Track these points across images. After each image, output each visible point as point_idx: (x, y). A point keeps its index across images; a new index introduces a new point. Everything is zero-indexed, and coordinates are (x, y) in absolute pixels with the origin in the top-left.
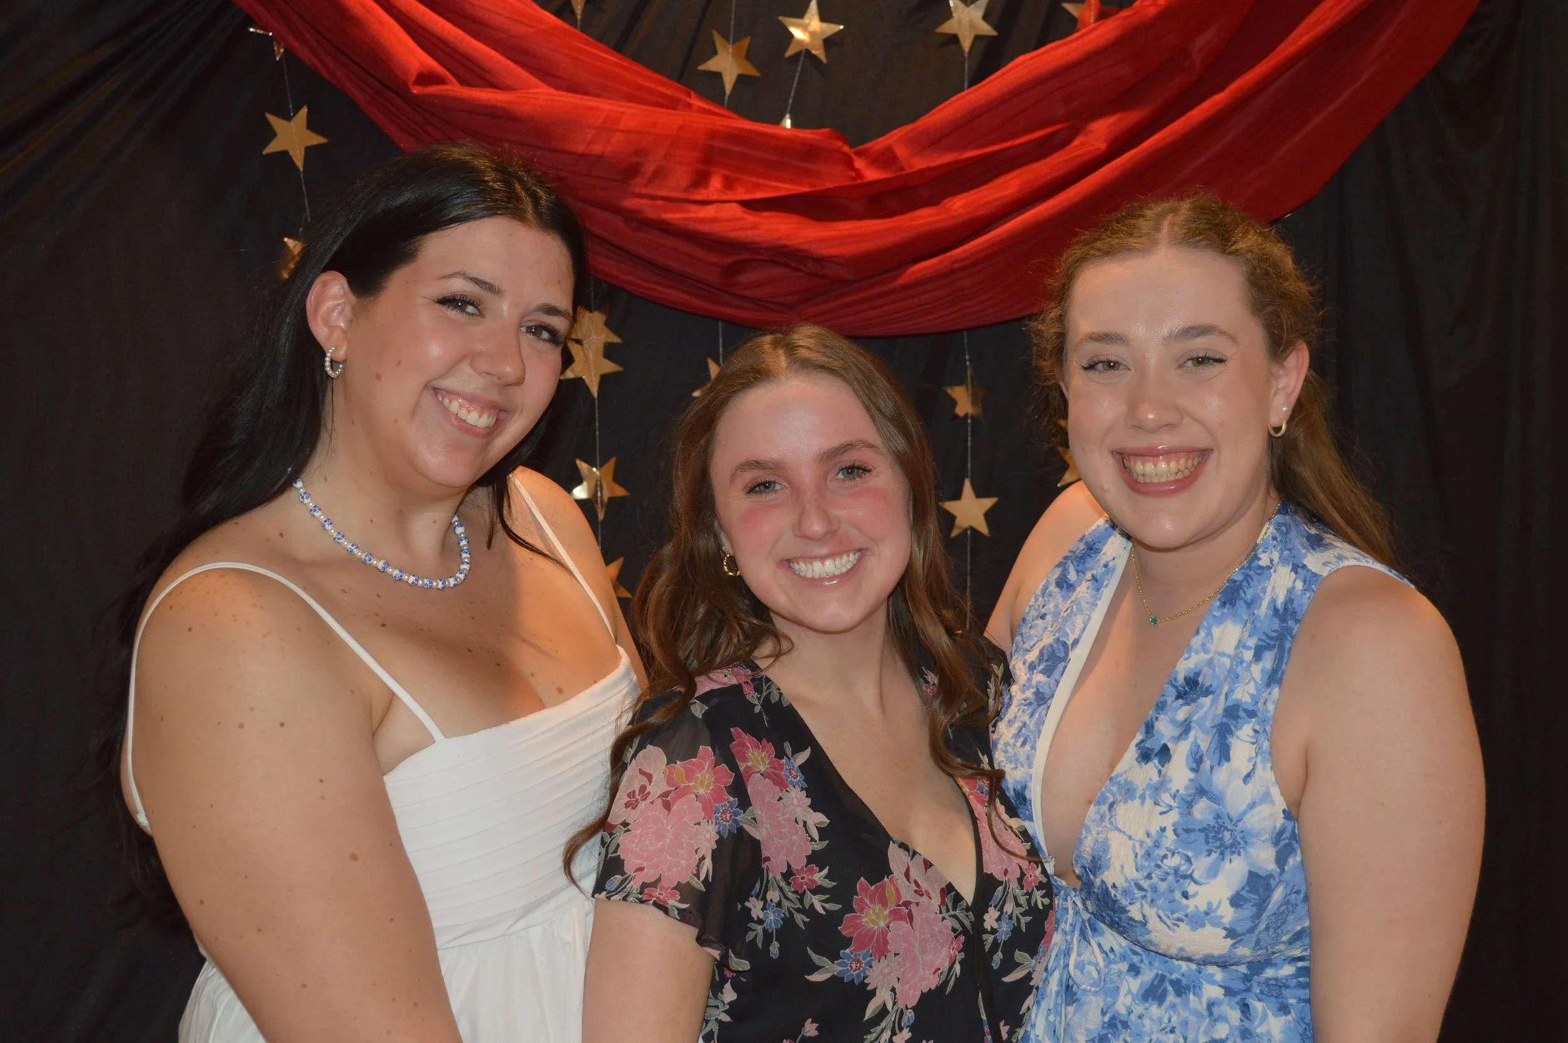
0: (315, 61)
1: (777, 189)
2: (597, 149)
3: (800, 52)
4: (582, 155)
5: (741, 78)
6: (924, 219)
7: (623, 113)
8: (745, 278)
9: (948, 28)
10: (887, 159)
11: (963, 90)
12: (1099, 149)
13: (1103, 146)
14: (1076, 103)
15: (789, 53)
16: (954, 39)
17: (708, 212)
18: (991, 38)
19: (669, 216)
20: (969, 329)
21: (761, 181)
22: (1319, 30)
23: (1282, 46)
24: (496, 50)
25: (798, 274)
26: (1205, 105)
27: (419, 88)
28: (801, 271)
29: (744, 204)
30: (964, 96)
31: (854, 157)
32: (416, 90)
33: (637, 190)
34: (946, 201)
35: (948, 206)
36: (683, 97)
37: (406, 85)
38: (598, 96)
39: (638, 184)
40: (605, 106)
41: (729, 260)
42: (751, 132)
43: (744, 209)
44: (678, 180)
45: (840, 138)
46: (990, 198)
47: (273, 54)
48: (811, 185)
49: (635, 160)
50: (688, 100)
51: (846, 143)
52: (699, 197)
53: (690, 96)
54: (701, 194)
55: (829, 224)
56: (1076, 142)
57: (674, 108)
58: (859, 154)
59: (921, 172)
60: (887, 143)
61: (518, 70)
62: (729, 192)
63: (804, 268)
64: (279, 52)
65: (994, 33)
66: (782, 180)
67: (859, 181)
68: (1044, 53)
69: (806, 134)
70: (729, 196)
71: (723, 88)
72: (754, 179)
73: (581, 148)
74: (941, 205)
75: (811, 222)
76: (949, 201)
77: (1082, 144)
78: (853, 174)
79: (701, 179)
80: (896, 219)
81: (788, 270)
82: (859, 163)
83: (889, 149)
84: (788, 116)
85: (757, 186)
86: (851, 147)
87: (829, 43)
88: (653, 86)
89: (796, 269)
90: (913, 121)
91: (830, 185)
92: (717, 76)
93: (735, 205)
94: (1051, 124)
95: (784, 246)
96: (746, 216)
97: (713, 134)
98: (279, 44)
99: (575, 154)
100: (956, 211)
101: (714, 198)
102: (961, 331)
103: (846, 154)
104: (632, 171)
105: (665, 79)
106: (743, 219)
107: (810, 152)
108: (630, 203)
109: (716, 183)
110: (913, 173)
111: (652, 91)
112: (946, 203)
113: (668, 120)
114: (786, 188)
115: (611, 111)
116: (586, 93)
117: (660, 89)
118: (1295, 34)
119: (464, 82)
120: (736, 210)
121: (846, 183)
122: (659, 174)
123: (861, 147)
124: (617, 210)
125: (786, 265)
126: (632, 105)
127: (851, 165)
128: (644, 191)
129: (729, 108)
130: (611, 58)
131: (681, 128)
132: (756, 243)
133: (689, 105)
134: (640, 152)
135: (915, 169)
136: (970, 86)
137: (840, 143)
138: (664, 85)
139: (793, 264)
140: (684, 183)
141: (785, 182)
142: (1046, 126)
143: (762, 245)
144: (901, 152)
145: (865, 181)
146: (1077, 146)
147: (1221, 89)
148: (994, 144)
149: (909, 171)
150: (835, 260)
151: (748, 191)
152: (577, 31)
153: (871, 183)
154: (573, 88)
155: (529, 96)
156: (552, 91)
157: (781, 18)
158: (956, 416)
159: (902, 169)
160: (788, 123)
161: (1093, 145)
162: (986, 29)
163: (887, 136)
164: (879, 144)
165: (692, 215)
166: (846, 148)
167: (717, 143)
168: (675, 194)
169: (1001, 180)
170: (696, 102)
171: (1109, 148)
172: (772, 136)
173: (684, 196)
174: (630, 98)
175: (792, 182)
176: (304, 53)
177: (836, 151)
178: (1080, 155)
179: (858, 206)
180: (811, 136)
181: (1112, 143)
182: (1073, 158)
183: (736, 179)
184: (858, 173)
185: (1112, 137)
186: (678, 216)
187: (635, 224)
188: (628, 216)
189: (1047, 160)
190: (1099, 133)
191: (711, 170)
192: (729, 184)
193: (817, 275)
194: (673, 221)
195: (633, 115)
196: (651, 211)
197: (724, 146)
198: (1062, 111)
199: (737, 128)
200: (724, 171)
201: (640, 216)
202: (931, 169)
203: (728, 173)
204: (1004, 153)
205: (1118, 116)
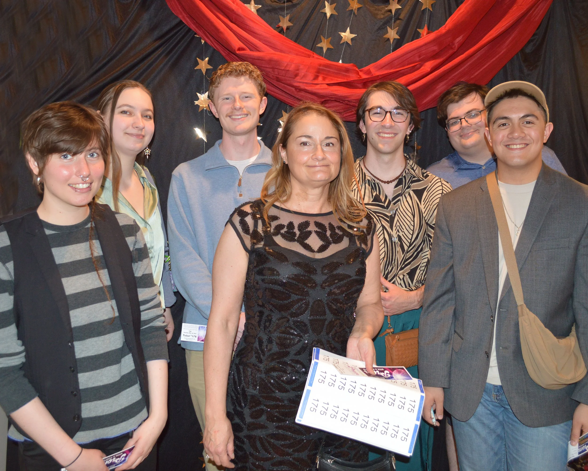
0: (212, 44)
1: (337, 80)
2: (288, 68)
3: (344, 42)
4: (283, 70)
5: (328, 49)
7: (295, 58)
8: (328, 105)
9: (386, 36)
10: (368, 72)
11: (390, 53)
13: (429, 70)
14: (422, 57)
15: (341, 42)
16: (388, 39)
17: (318, 87)
18: (398, 39)
19: (306, 88)
21: (333, 78)
22: (491, 37)
23: (481, 41)
24: (260, 41)
25: (342, 104)
26: (458, 58)
27: (239, 51)
28: (343, 103)
29: (328, 84)
30: (390, 55)
31: (359, 72)
32: (238, 52)
33: (298, 80)
37: (235, 50)
38: (288, 54)
39: (298, 79)
40: (289, 56)
41: (323, 100)
42: (330, 64)
43: (328, 86)
44: (310, 78)
45: (355, 66)
47: (201, 42)
48: (347, 79)
49: (297, 72)
51: (357, 67)
53: (314, 54)
54: (316, 82)
55: (352, 89)
56: (421, 68)
57: (309, 58)
58: (361, 71)
59: (378, 76)
60: (368, 68)
61: (266, 46)
64: (203, 42)
65: (398, 37)
66: (339, 78)
67: (360, 79)
68: (413, 43)
69: (346, 65)
70: (324, 82)
71: (323, 52)
72: (331, 78)
73: (283, 68)
77: (423, 69)
78: (359, 76)
79: (316, 77)
82: (361, 73)
83: (369, 69)
84: (341, 60)
85: (332, 80)
86: (359, 69)
87: (352, 39)
88: (303, 51)
90: (376, 62)
91: (352, 80)
92: (321, 48)
94: (415, 62)
97: (320, 65)
98: (203, 40)
101: (320, 83)
103: (357, 71)
104: (296, 75)
105: (306, 49)
106: (328, 89)
107: (347, 70)
108: (295, 84)
109: (320, 78)
110: (375, 76)
111: (303, 53)
113: (308, 61)
114: (340, 80)
115: (292, 58)
116: (284, 53)
118: (484, 39)
119: (251, 50)
120: (326, 86)
121: (357, 79)
122: (304, 76)
123: (361, 69)
124: (293, 86)
125: (339, 102)
126: (297, 56)
127: (358, 74)
128: (300, 81)
129: (325, 58)
130: (293, 44)
131: (311, 63)
132: (331, 96)
133: (313, 57)
134: (298, 70)
136: (393, 52)
137: (355, 68)
138: (306, 51)
140: (312, 78)
142: (413, 63)
143: (333, 96)
144: (372, 70)
145: (362, 78)
147: (463, 54)
148: (398, 68)
149: (374, 75)
151: (329, 81)
152: (284, 37)
153: (364, 79)
154: (281, 51)
155: (269, 54)
156: (275, 52)
157: (339, 33)
159: (372, 75)
160: (340, 62)
161: (426, 69)
162: (397, 37)
163: (369, 66)
164: (366, 68)
165: (314, 88)
166: (357, 69)
167: (321, 68)
168: (308, 82)
169: (401, 78)
170: (316, 56)
171: (430, 70)
172: (336, 66)
173: (311, 82)
174: (297, 54)
175: (341, 78)
176: (209, 42)
177: (354, 70)
178: (422, 72)
179: (360, 86)
180: (347, 66)
181: (432, 69)
182: (420, 73)
183: (326, 77)
184: (360, 76)
185: (432, 67)
186: (310, 88)
187: (298, 90)
188: (296, 88)
189: (413, 73)
190: (428, 66)
191: (319, 75)
192: (324, 79)
193: (347, 105)
194: (309, 90)
195: (297, 59)
196: (302, 86)
197: (323, 68)
198: (418, 59)
199: (327, 63)
200: (323, 75)
201: (299, 88)
202: (381, 75)
203: (324, 76)
204: (401, 71)
205: (433, 61)
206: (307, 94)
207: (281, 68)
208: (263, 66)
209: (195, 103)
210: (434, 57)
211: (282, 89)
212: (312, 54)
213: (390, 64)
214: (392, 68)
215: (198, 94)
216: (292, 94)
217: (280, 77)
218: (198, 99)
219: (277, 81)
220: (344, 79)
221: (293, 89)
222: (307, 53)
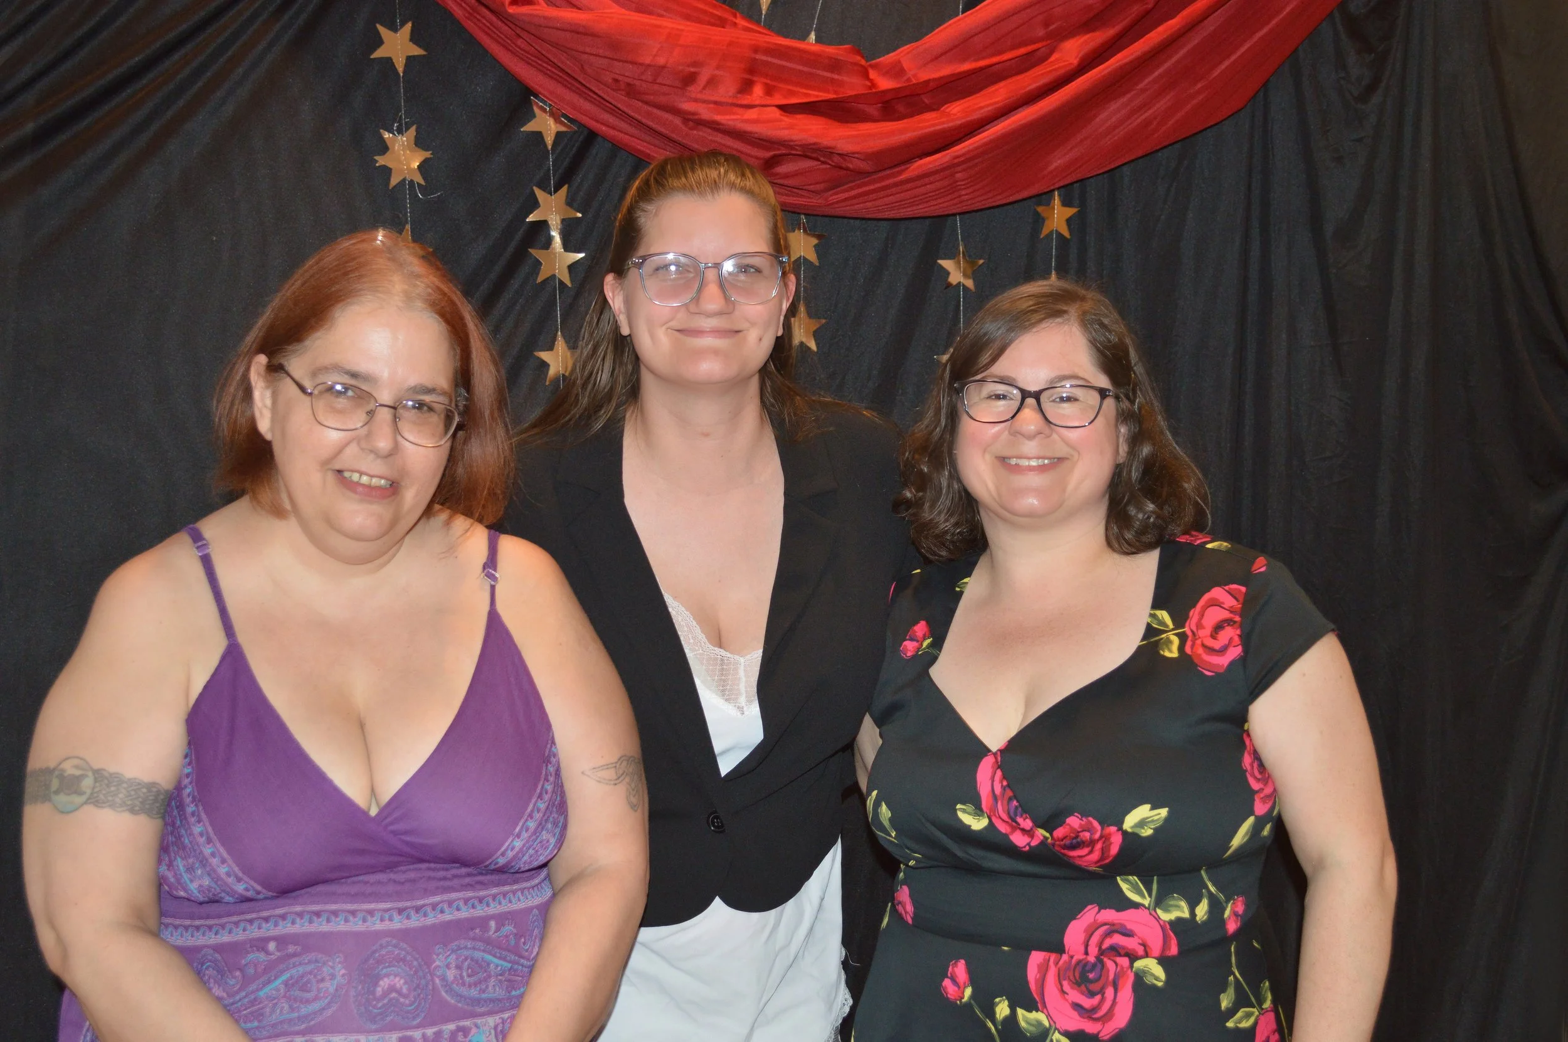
1: (807, 95)
2: (661, 61)
4: (649, 65)
5: (775, 2)
6: (929, 123)
7: (682, 30)
8: (782, 169)
10: (897, 71)
11: (958, 15)
12: (1071, 64)
13: (1075, 62)
14: (1052, 27)
17: (752, 114)
19: (718, 118)
20: (960, 214)
21: (795, 89)
25: (825, 166)
26: (1160, 29)
27: (514, 7)
28: (828, 163)
29: (781, 107)
30: (959, 20)
31: (870, 69)
32: (511, 10)
33: (693, 95)
34: (946, 106)
35: (947, 110)
36: (732, 18)
37: (503, 5)
38: (662, 16)
39: (693, 90)
40: (669, 23)
41: (768, 154)
42: (786, 47)
43: (781, 112)
44: (726, 90)
45: (858, 53)
46: (982, 104)
48: (836, 92)
49: (692, 70)
50: (734, 20)
51: (863, 57)
52: (745, 102)
53: (735, 16)
54: (746, 100)
55: (854, 125)
56: (1052, 59)
57: (723, 27)
58: (871, 66)
59: (927, 82)
60: (895, 59)
62: (767, 97)
63: (830, 162)
66: (813, 88)
67: (874, 90)
69: (830, 50)
70: (769, 101)
71: (761, 11)
72: (790, 87)
73: (648, 60)
74: (942, 109)
75: (837, 124)
76: (949, 107)
77: (1057, 60)
78: (869, 84)
79: (746, 87)
80: (905, 121)
81: (816, 163)
82: (873, 74)
83: (900, 62)
84: (813, 33)
85: (792, 93)
86: (867, 61)
88: (706, 8)
89: (823, 163)
90: (918, 39)
91: (850, 93)
93: (775, 109)
94: (1033, 42)
95: (814, 144)
96: (785, 119)
97: (756, 49)
99: (641, 64)
100: (955, 115)
101: (757, 103)
102: (954, 215)
103: (862, 66)
104: (689, 79)
105: (714, 2)
106: (781, 121)
107: (835, 65)
108: (687, 106)
109: (758, 90)
110: (918, 84)
111: (705, 12)
112: (947, 108)
113: (719, 35)
114: (816, 95)
115: (673, 28)
116: (650, 13)
117: (711, 10)
120: (776, 113)
121: (864, 92)
122: (712, 82)
123: (874, 61)
124: (676, 112)
125: (817, 160)
126: (689, 23)
127: (867, 76)
128: (699, 96)
129: (769, 26)
131: (730, 44)
132: (792, 141)
133: (735, 23)
134: (695, 64)
135: (922, 80)
136: (963, 12)
137: (859, 58)
139: (822, 159)
140: (733, 89)
141: (815, 90)
142: (1026, 45)
143: (797, 143)
144: (909, 65)
145: (880, 90)
146: (1051, 62)
147: (1173, 16)
148: (984, 59)
149: (914, 81)
150: (856, 155)
151: (785, 97)
153: (884, 92)
154: (642, 9)
155: (605, 15)
156: (623, 11)
158: (949, 285)
159: (909, 79)
160: (813, 37)
161: (1064, 61)
163: (896, 52)
164: (890, 57)
165: (739, 117)
166: (863, 62)
167: (759, 57)
168: (723, 100)
169: (992, 88)
170: (741, 22)
171: (1079, 65)
172: (802, 51)
173: (730, 101)
174: (688, 17)
175: (820, 90)
177: (856, 64)
178: (1055, 70)
179: (872, 110)
180: (834, 51)
181: (1082, 60)
182: (1051, 71)
183: (775, 86)
184: (871, 81)
185: (1080, 55)
186: (728, 117)
187: (691, 124)
188: (686, 117)
189: (1028, 74)
190: (1072, 51)
191: (755, 79)
192: (769, 91)
193: (841, 168)
194: (723, 122)
195: (691, 32)
196: (705, 113)
197: (764, 58)
198: (1041, 33)
199: (776, 44)
200: (765, 81)
201: (696, 117)
202: (934, 80)
203: (769, 82)
204: (993, 67)
205: (1088, 36)
206: (720, 135)
207: (640, 60)
208: (588, 50)
209: (377, 161)
210: (1088, 25)
211: (644, 121)
212: (728, 16)
213: (961, 48)
214: (964, 60)
215: (387, 135)
216: (674, 136)
217: (637, 83)
218: (384, 148)
219: (628, 94)
220: (827, 91)
221: (677, 121)
222: (715, 12)
